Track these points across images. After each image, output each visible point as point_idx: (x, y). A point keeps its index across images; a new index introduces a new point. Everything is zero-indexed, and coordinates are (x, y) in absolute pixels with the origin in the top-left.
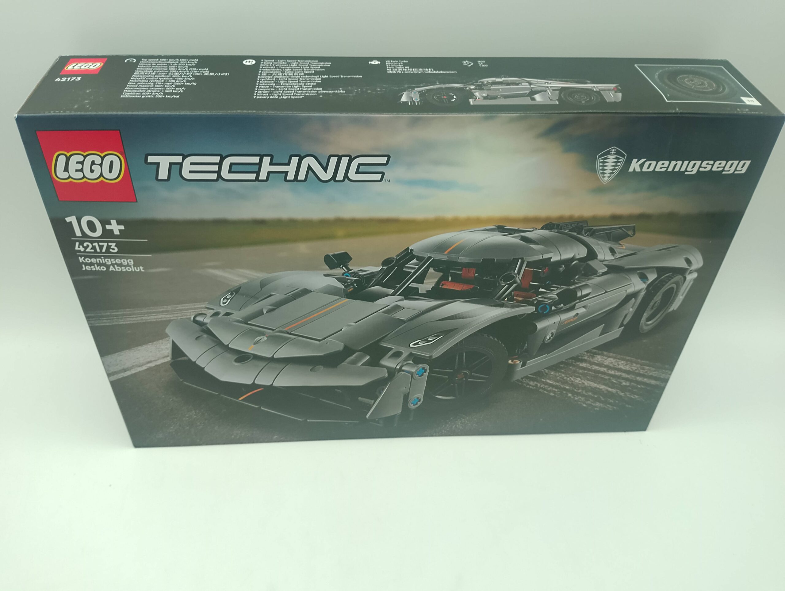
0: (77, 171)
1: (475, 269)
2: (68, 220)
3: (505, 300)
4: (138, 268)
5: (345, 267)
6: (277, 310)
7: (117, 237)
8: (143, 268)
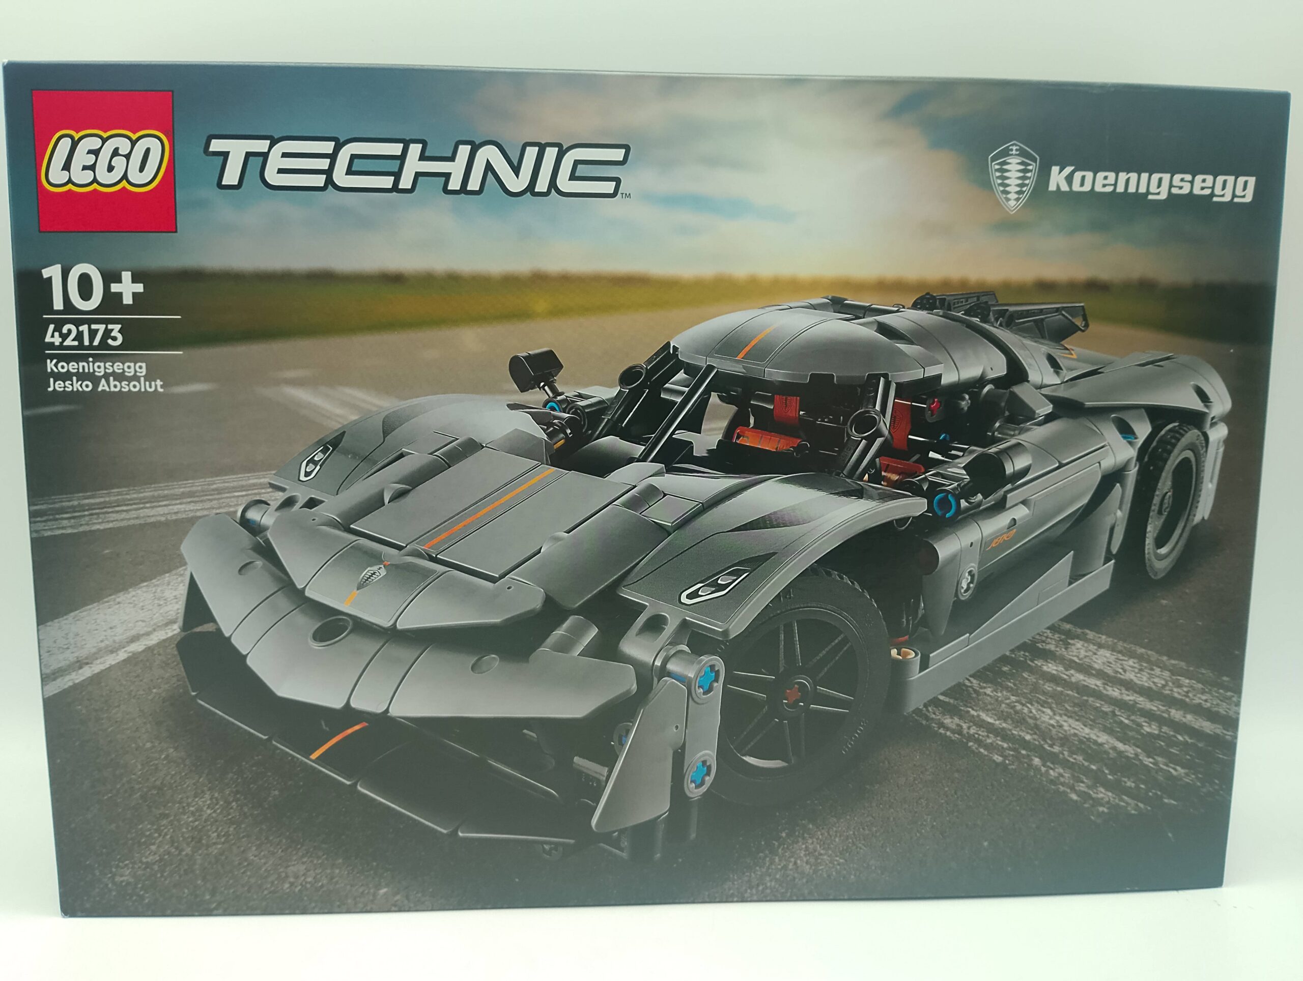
0: (85, 168)
1: (798, 398)
2: (46, 273)
3: (865, 479)
4: (153, 383)
5: (549, 387)
6: (411, 492)
7: (128, 309)
8: (162, 383)
